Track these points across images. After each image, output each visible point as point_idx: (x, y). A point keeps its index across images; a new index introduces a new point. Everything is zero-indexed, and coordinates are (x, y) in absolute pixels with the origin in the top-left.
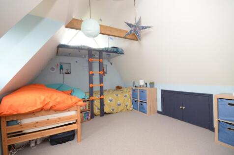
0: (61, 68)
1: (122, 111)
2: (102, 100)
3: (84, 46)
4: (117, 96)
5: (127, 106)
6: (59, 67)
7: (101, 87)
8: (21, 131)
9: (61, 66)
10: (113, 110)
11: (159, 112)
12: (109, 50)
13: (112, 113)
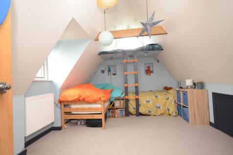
0: (109, 70)
1: (162, 114)
2: (137, 100)
3: (119, 50)
4: (156, 97)
5: (169, 110)
6: (107, 70)
7: (136, 87)
8: (71, 112)
9: (109, 68)
10: (150, 112)
11: (211, 124)
12: (144, 49)
13: (149, 115)
